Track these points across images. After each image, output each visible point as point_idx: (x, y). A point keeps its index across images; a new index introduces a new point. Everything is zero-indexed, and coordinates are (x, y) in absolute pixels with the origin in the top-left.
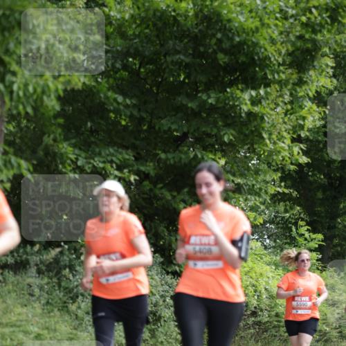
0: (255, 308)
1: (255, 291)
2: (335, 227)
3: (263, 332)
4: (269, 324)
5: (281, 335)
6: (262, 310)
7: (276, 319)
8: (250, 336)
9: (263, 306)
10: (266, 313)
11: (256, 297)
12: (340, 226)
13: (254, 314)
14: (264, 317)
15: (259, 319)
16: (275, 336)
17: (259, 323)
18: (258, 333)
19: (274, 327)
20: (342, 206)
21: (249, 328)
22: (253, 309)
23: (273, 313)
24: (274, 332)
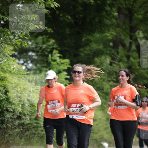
0: (20, 113)
1: (20, 101)
2: (78, 55)
3: (26, 131)
4: (30, 125)
5: (39, 133)
6: (25, 115)
7: (35, 121)
8: (16, 134)
9: (25, 112)
10: (28, 117)
11: (21, 105)
12: (83, 54)
13: (19, 118)
14: (27, 120)
15: (22, 121)
16: (34, 134)
17: (23, 125)
18: (22, 131)
19: (34, 127)
20: (83, 40)
21: (16, 128)
22: (18, 114)
23: (33, 117)
24: (33, 131)
